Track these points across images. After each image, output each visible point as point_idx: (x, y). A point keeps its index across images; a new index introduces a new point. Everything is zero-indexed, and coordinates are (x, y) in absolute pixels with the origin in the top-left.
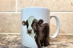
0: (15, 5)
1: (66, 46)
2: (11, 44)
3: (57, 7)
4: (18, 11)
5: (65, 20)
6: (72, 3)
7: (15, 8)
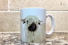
0: (7, 4)
1: (59, 42)
2: (7, 43)
3: (48, 7)
4: (10, 10)
5: (55, 18)
6: (61, 3)
7: (8, 7)
